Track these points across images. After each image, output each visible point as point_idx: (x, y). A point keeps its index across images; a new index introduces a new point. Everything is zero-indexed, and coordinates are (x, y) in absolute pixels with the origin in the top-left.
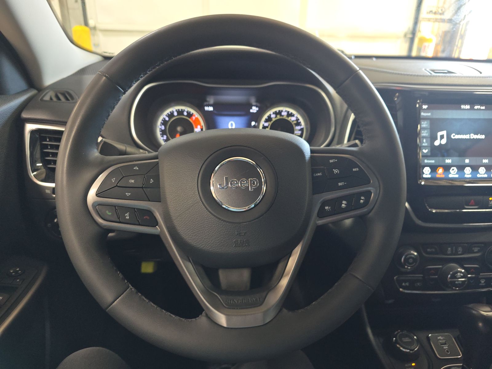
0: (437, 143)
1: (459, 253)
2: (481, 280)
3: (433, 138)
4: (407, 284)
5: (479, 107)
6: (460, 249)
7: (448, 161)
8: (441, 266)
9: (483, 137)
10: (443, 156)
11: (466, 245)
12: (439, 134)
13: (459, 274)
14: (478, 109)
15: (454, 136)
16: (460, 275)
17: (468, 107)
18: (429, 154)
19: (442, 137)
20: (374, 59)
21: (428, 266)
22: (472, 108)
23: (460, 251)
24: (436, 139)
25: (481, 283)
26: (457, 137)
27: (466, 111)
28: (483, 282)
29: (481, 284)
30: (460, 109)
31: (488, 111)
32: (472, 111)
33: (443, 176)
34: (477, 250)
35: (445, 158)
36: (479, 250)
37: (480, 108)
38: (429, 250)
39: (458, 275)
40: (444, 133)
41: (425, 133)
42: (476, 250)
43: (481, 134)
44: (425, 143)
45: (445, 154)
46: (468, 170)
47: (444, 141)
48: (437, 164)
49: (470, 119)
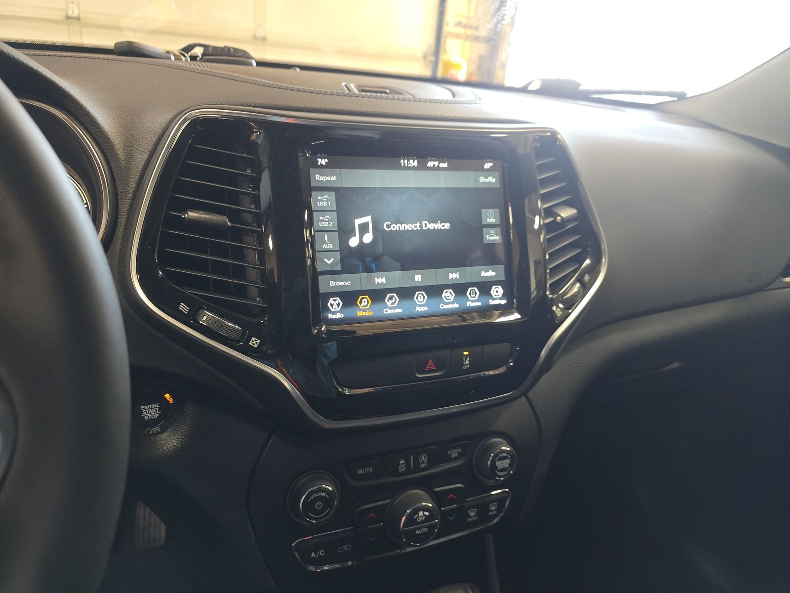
0: (354, 242)
1: (423, 466)
2: (469, 512)
3: (345, 231)
4: (321, 553)
5: (436, 163)
6: (423, 459)
7: (380, 280)
8: (389, 501)
9: (447, 226)
10: (368, 270)
11: (435, 447)
12: (358, 222)
13: (421, 513)
14: (434, 168)
15: (388, 226)
16: (424, 515)
17: (414, 163)
18: (339, 268)
19: (364, 228)
20: (298, 70)
21: (361, 506)
22: (422, 167)
23: (423, 462)
24: (352, 233)
25: (469, 517)
26: (396, 227)
27: (411, 172)
28: (472, 514)
29: (470, 519)
30: (399, 167)
31: (453, 173)
32: (423, 173)
33: (369, 313)
34: (457, 455)
35: (373, 274)
36: (459, 453)
37: (438, 166)
38: (360, 472)
39: (420, 515)
40: (368, 219)
41: (325, 221)
42: (454, 453)
43: (443, 221)
44: (328, 243)
45: (373, 266)
46: (421, 298)
47: (368, 238)
48: (358, 288)
49: (419, 190)
